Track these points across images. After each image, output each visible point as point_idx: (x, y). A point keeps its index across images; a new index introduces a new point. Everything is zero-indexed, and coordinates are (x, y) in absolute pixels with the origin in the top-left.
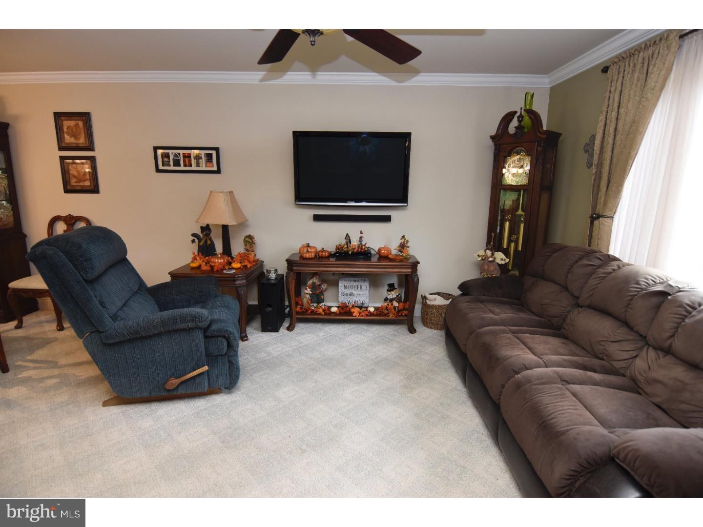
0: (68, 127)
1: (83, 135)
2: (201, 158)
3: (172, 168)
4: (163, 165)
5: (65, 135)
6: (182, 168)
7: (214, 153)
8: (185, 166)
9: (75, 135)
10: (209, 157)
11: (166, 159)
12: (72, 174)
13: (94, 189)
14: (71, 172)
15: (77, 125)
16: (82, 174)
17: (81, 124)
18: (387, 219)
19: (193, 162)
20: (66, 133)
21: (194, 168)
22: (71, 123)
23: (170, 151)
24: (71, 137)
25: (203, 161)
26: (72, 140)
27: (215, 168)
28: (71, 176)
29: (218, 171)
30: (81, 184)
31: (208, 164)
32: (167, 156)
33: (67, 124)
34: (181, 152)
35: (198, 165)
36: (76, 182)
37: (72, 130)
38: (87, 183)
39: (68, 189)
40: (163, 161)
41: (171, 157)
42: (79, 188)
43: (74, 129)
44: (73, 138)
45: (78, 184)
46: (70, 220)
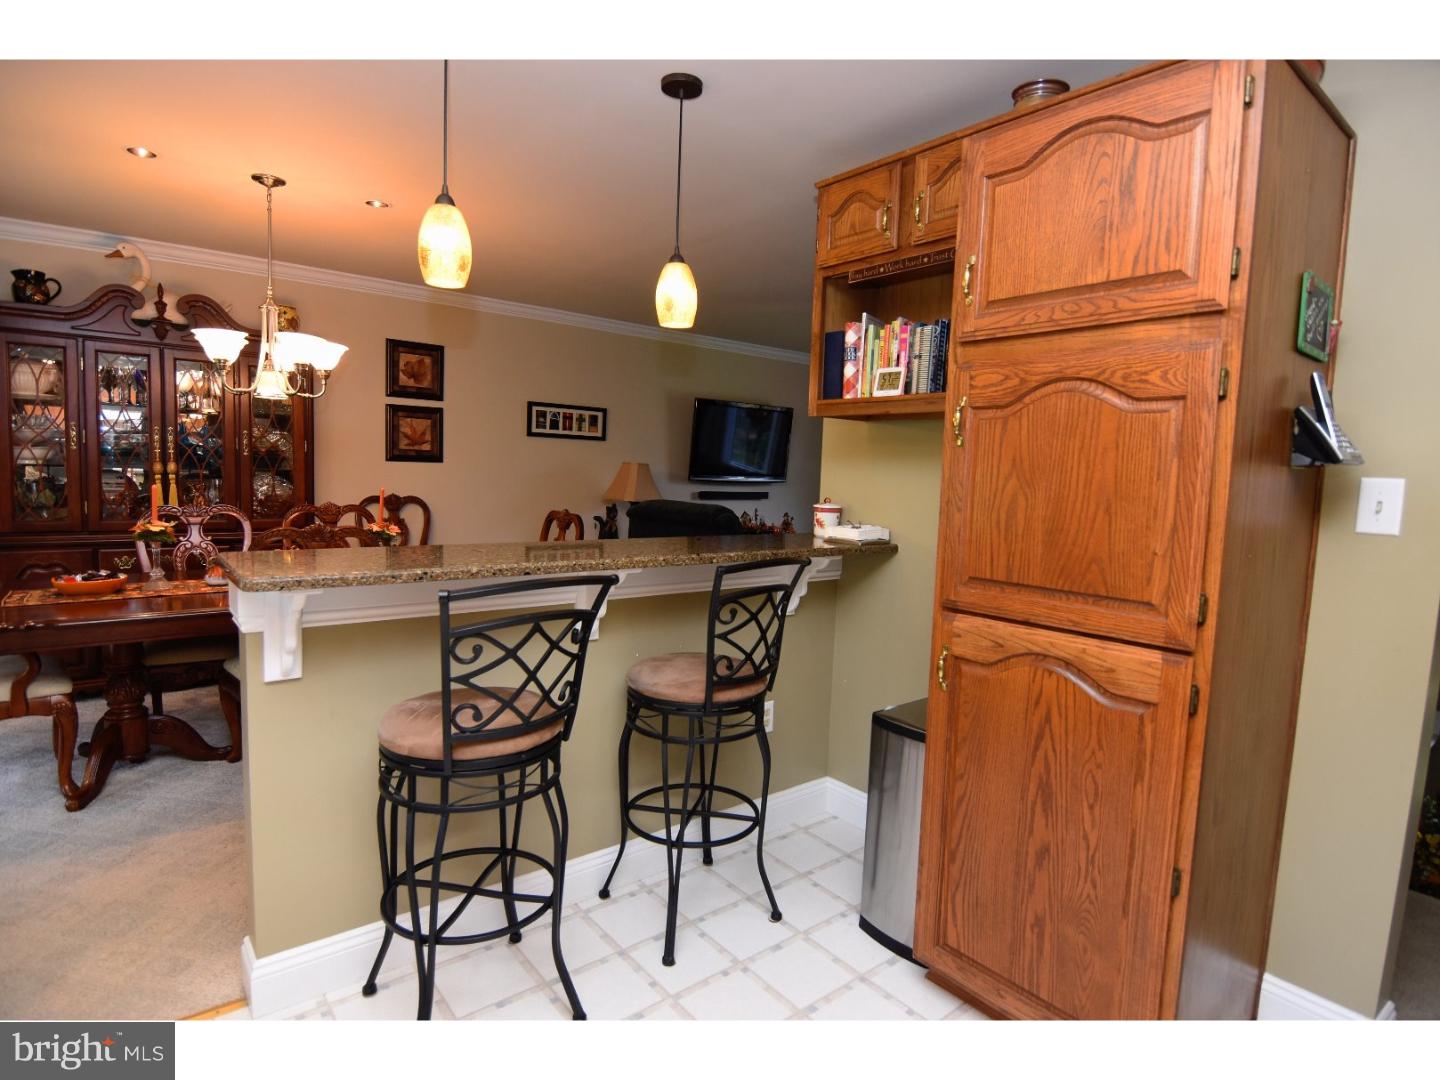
0: (407, 364)
1: (429, 377)
2: (584, 420)
3: (548, 431)
4: (537, 427)
5: (401, 374)
6: (561, 431)
7: (600, 415)
8: (564, 429)
9: (412, 375)
10: (594, 421)
11: (542, 420)
12: (403, 433)
13: (436, 456)
14: (402, 429)
15: (421, 362)
16: (419, 433)
17: (428, 360)
18: (765, 496)
19: (575, 425)
20: (402, 371)
21: (575, 432)
22: (414, 358)
23: (548, 409)
24: (409, 378)
25: (586, 425)
26: (411, 383)
27: (599, 434)
28: (401, 435)
29: (603, 438)
30: (416, 448)
31: (592, 428)
32: (543, 414)
33: (405, 358)
34: (562, 411)
35: (580, 429)
36: (409, 445)
37: (412, 368)
38: (426, 447)
39: (394, 454)
40: (537, 422)
41: (549, 417)
42: (413, 453)
43: (416, 368)
44: (412, 380)
45: (411, 448)
46: (395, 504)
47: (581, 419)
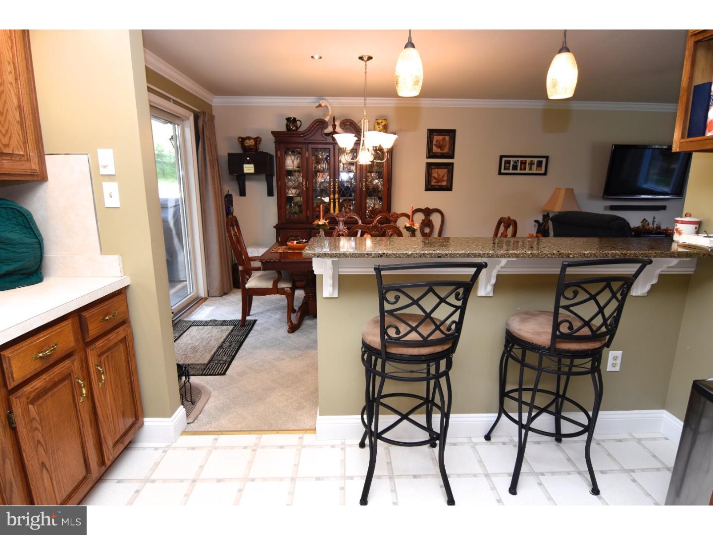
0: (437, 141)
1: (448, 147)
2: (534, 164)
3: (511, 171)
4: (504, 169)
5: (434, 146)
6: (518, 171)
7: (544, 160)
8: (521, 170)
9: (439, 147)
10: (540, 163)
11: (507, 165)
12: (434, 177)
13: (449, 188)
14: (433, 175)
15: (444, 139)
16: (441, 177)
17: (447, 138)
18: (664, 208)
19: (527, 167)
20: (435, 145)
21: (527, 171)
22: (440, 138)
23: (511, 159)
24: (438, 148)
25: (535, 167)
26: (439, 151)
27: (543, 172)
28: (432, 178)
29: (545, 174)
30: (440, 184)
31: (539, 168)
32: (509, 162)
33: (436, 138)
34: (520, 159)
35: (530, 169)
36: (436, 183)
37: (440, 143)
38: (444, 183)
39: (429, 187)
40: (505, 166)
41: (512, 163)
42: (438, 187)
43: (441, 143)
44: (439, 149)
45: (437, 184)
46: (427, 212)
47: (532, 163)
